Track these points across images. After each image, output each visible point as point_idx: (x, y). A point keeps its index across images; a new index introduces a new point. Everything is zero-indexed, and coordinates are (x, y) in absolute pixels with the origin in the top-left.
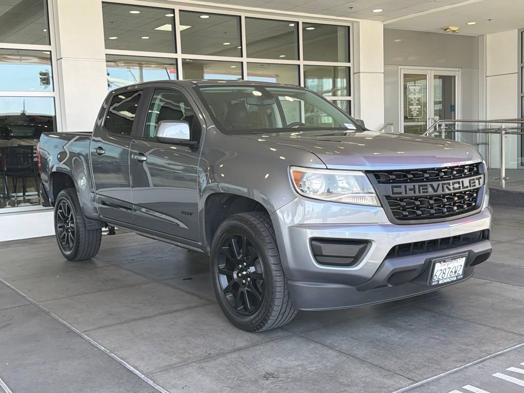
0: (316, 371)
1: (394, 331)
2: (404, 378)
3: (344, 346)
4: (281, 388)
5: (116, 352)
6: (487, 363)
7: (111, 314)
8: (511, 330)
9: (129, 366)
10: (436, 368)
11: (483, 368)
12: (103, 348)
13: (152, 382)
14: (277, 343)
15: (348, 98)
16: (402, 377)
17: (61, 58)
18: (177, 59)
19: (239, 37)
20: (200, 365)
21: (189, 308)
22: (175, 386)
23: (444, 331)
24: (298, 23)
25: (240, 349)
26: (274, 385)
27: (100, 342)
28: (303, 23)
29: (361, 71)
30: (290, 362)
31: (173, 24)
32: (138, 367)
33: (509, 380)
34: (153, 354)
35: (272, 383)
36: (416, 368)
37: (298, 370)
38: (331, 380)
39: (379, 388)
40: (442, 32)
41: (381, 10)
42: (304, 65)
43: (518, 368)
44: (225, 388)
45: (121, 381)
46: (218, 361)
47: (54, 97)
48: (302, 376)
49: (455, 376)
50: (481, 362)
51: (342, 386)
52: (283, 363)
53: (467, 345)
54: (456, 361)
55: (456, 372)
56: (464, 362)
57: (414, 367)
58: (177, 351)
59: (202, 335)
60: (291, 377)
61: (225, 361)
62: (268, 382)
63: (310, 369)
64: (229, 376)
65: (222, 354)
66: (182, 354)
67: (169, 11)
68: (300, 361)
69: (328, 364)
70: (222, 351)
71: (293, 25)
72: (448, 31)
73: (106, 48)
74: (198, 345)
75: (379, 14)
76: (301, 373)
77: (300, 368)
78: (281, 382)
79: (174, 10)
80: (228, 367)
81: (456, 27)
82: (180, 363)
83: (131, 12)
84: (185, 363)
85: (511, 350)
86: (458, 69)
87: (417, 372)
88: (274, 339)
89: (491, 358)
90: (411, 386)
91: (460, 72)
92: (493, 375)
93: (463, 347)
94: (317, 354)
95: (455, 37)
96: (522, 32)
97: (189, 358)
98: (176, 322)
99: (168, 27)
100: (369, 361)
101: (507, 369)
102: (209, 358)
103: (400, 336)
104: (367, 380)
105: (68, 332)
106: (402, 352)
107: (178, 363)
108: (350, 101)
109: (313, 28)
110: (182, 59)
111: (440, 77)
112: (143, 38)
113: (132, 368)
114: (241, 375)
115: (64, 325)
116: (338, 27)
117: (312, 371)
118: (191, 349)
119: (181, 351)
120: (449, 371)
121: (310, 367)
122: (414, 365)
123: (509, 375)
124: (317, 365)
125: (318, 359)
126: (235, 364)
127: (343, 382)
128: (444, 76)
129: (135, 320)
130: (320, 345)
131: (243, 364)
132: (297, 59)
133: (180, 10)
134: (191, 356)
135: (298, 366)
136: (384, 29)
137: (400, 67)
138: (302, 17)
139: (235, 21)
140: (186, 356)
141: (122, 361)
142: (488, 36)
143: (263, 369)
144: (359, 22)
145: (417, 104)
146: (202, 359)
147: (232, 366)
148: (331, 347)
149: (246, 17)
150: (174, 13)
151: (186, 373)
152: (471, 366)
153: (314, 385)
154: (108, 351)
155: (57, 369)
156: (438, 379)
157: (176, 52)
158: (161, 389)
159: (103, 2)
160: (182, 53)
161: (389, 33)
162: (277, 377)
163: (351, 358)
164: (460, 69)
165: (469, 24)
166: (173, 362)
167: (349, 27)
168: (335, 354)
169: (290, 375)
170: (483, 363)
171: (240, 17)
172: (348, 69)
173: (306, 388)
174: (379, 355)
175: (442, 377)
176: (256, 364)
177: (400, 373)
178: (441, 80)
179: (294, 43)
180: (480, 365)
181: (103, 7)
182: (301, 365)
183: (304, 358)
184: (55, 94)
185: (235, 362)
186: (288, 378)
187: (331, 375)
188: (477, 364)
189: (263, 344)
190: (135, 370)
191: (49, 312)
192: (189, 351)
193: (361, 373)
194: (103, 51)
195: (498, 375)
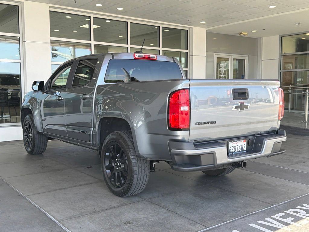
0: (154, 221)
1: (199, 199)
2: (201, 225)
3: (171, 207)
4: (133, 230)
5: (44, 208)
6: (247, 218)
7: (44, 186)
8: (262, 200)
9: (50, 216)
10: (219, 220)
11: (244, 221)
12: (37, 205)
13: (62, 225)
14: (134, 204)
15: (186, 69)
16: (200, 225)
17: (25, 41)
18: (91, 44)
19: (127, 33)
20: (90, 216)
21: (88, 184)
22: (74, 228)
23: (226, 200)
24: (159, 27)
25: (113, 208)
26: (130, 228)
27: (36, 202)
28: (162, 27)
29: (193, 55)
30: (141, 215)
31: (90, 24)
32: (55, 217)
33: (257, 228)
34: (64, 209)
35: (129, 227)
36: (208, 220)
37: (144, 220)
38: (161, 226)
39: (186, 230)
40: (238, 35)
41: (205, 22)
42: (162, 50)
43: (263, 221)
44: (102, 229)
45: (44, 224)
46: (100, 214)
47: (20, 63)
48: (146, 224)
49: (229, 225)
50: (244, 217)
51: (167, 229)
52: (136, 216)
53: (237, 208)
54: (230, 216)
55: (229, 223)
56: (235, 217)
57: (207, 219)
58: (78, 208)
59: (93, 199)
60: (139, 224)
61: (104, 214)
62: (126, 226)
63: (151, 219)
64: (105, 223)
65: (103, 210)
66: (81, 210)
67: (88, 17)
68: (145, 215)
69: (161, 217)
70: (103, 209)
71: (157, 28)
72: (241, 34)
73: (51, 36)
74: (91, 205)
75: (204, 24)
76: (145, 222)
77: (145, 219)
78: (133, 227)
79: (90, 17)
80: (106, 218)
81: (245, 32)
82: (79, 215)
83: (66, 17)
84: (82, 215)
85: (261, 211)
86: (246, 56)
87: (209, 222)
88: (133, 202)
89: (249, 215)
90: (204, 230)
91: (248, 57)
92: (250, 225)
93: (235, 209)
94: (155, 211)
95: (245, 38)
96: (282, 37)
97: (84, 212)
98: (80, 192)
99: (87, 26)
100: (183, 215)
101: (257, 222)
102: (95, 212)
103: (202, 202)
104: (181, 226)
105: (18, 196)
106: (202, 211)
107: (77, 215)
108: (187, 71)
109: (168, 30)
110: (94, 44)
111: (237, 60)
112: (73, 31)
113: (51, 217)
114: (112, 222)
115: (16, 192)
116: (182, 30)
117: (151, 221)
118: (86, 207)
119: (80, 208)
120: (226, 222)
121: (151, 218)
122: (207, 218)
123: (258, 225)
124: (155, 217)
125: (155, 214)
126: (110, 216)
127: (167, 227)
128: (239, 59)
129: (57, 190)
130: (158, 206)
131: (114, 216)
132: (159, 46)
133: (93, 17)
134: (86, 211)
135: (144, 217)
136: (207, 32)
137: (215, 53)
138: (162, 24)
139: (125, 24)
140: (83, 211)
141: (46, 213)
142: (263, 38)
143: (125, 219)
144: (193, 28)
145: (224, 74)
146: (92, 212)
147: (108, 217)
148: (163, 207)
149: (130, 23)
150: (90, 19)
151: (81, 220)
152: (238, 219)
153: (152, 228)
154: (40, 207)
155: (9, 217)
156: (219, 226)
157: (91, 40)
158: (66, 230)
159: (50, 11)
160: (94, 41)
161: (209, 35)
162: (132, 224)
163: (174, 213)
164: (248, 56)
165: (253, 31)
166: (75, 214)
167: (187, 31)
168: (165, 211)
169: (139, 223)
170: (245, 218)
171: (127, 22)
172: (186, 54)
173: (147, 230)
174: (189, 212)
175: (221, 225)
176: (121, 216)
177: (199, 222)
178: (237, 61)
179: (157, 38)
180: (243, 219)
181: (50, 14)
182: (146, 217)
183: (148, 213)
184: (21, 61)
185: (109, 215)
186: (138, 224)
187: (162, 223)
188: (241, 218)
189: (127, 205)
190: (53, 218)
191: (9, 184)
192: (85, 208)
193: (178, 222)
194: (49, 38)
195: (252, 225)
